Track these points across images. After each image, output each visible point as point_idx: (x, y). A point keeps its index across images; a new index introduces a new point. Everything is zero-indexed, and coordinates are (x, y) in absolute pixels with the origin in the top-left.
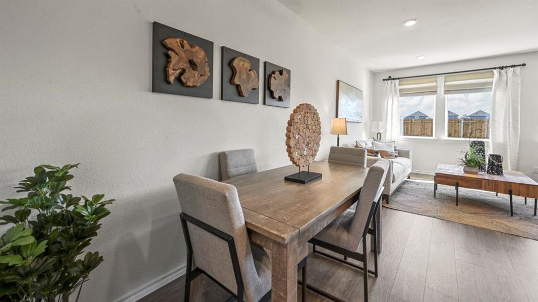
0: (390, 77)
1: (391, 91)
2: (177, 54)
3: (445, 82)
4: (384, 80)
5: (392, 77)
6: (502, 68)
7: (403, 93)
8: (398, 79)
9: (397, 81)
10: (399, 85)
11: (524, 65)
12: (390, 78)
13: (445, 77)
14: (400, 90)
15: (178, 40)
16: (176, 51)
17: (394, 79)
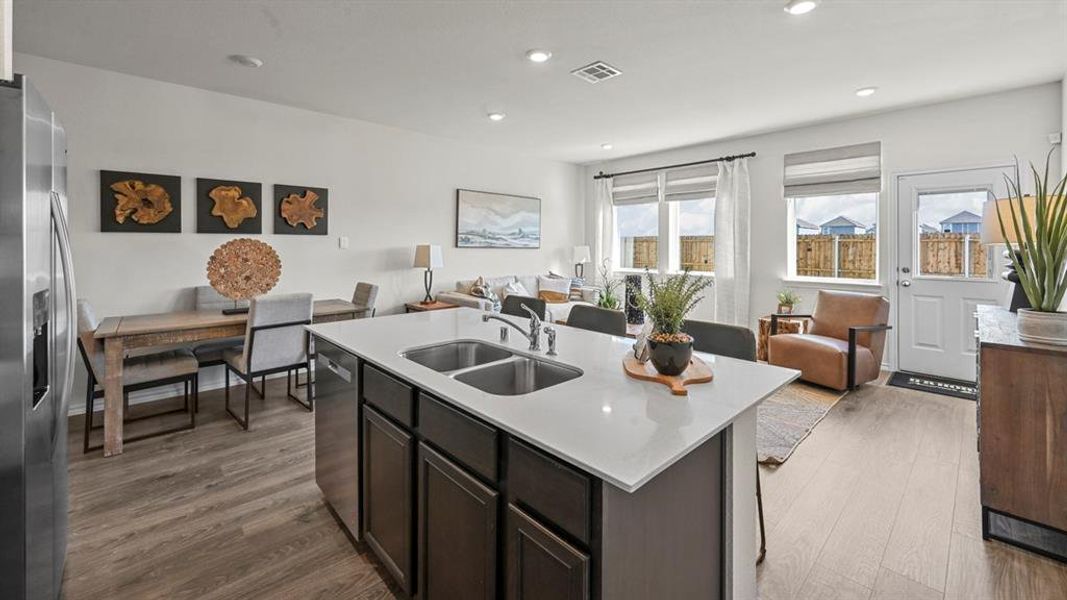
0: (601, 173)
1: (602, 195)
2: (126, 196)
3: (667, 181)
4: (595, 178)
5: (604, 173)
6: (729, 159)
7: (618, 199)
8: (612, 176)
9: (610, 181)
10: (614, 186)
11: (753, 154)
12: (602, 176)
13: (667, 174)
14: (613, 194)
15: (127, 183)
16: (125, 193)
17: (607, 177)
